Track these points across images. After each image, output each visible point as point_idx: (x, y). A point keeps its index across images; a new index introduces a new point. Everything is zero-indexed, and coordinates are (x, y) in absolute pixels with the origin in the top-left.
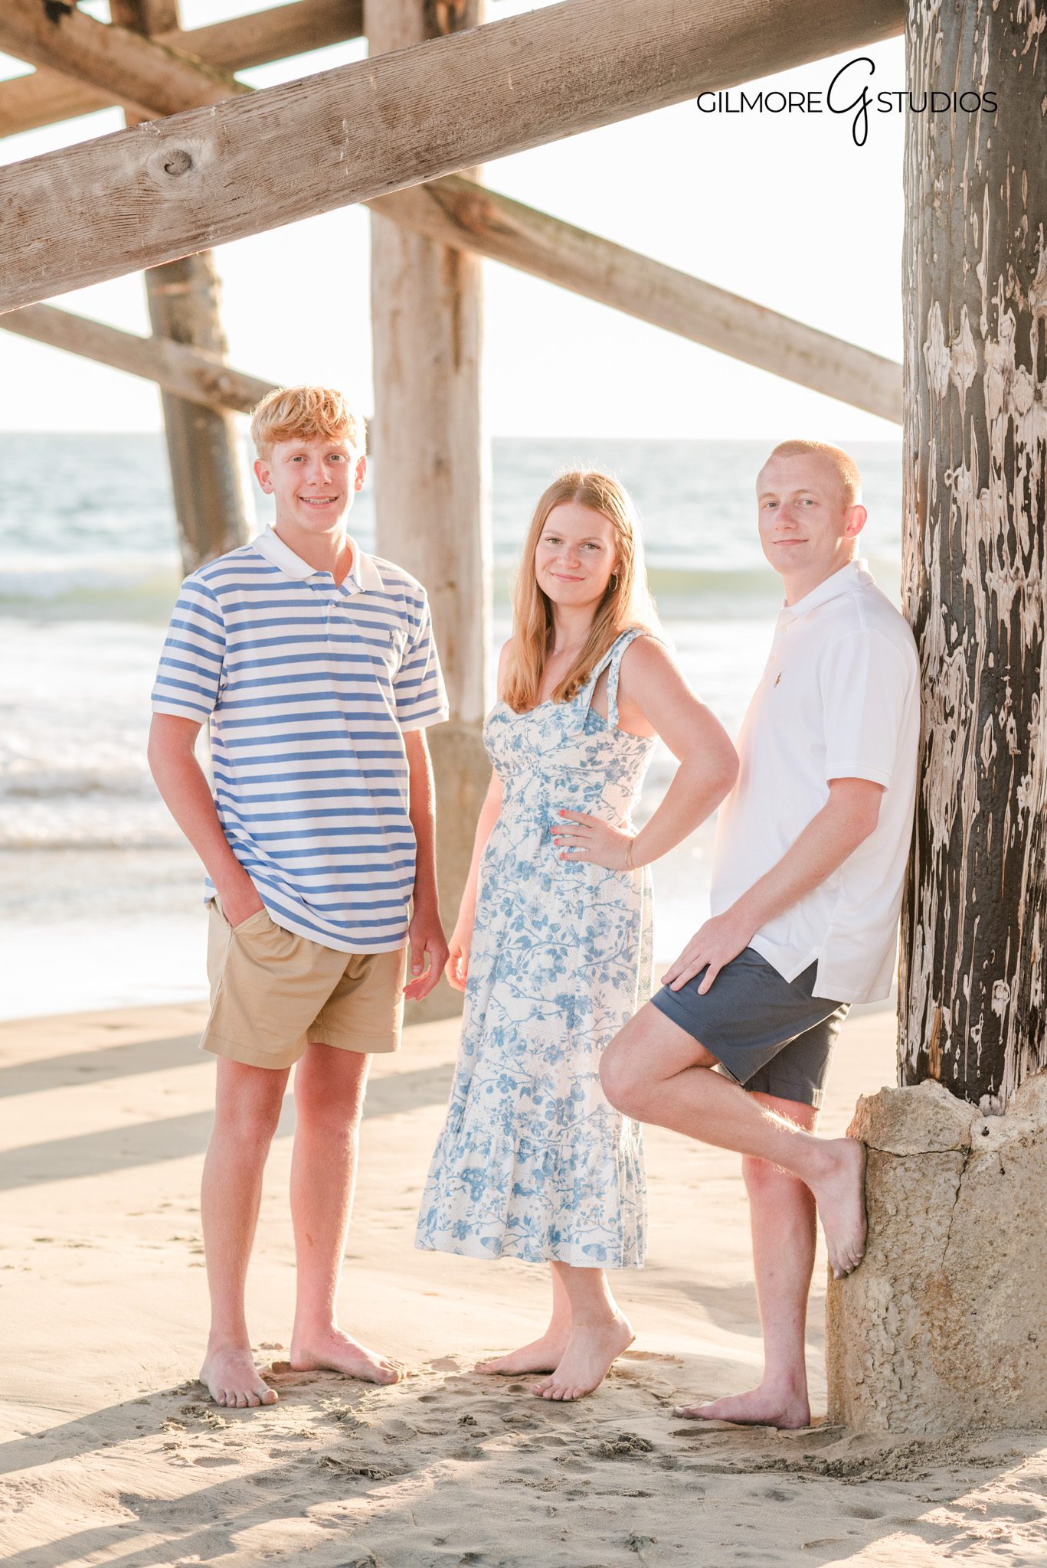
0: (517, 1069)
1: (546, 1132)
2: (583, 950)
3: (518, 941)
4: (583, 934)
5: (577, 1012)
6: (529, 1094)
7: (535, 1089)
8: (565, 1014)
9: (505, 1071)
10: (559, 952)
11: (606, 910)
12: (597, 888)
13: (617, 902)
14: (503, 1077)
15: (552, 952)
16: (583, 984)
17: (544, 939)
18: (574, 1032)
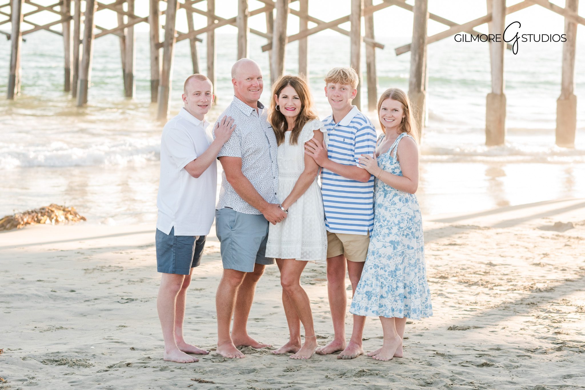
0: (379, 262)
1: (388, 280)
2: (397, 227)
3: (379, 226)
4: (397, 223)
5: (396, 245)
6: (383, 269)
7: (384, 268)
8: (392, 246)
9: (375, 263)
10: (390, 228)
11: (403, 215)
12: (401, 209)
13: (407, 213)
14: (375, 264)
15: (388, 228)
16: (397, 237)
17: (386, 225)
18: (395, 251)
